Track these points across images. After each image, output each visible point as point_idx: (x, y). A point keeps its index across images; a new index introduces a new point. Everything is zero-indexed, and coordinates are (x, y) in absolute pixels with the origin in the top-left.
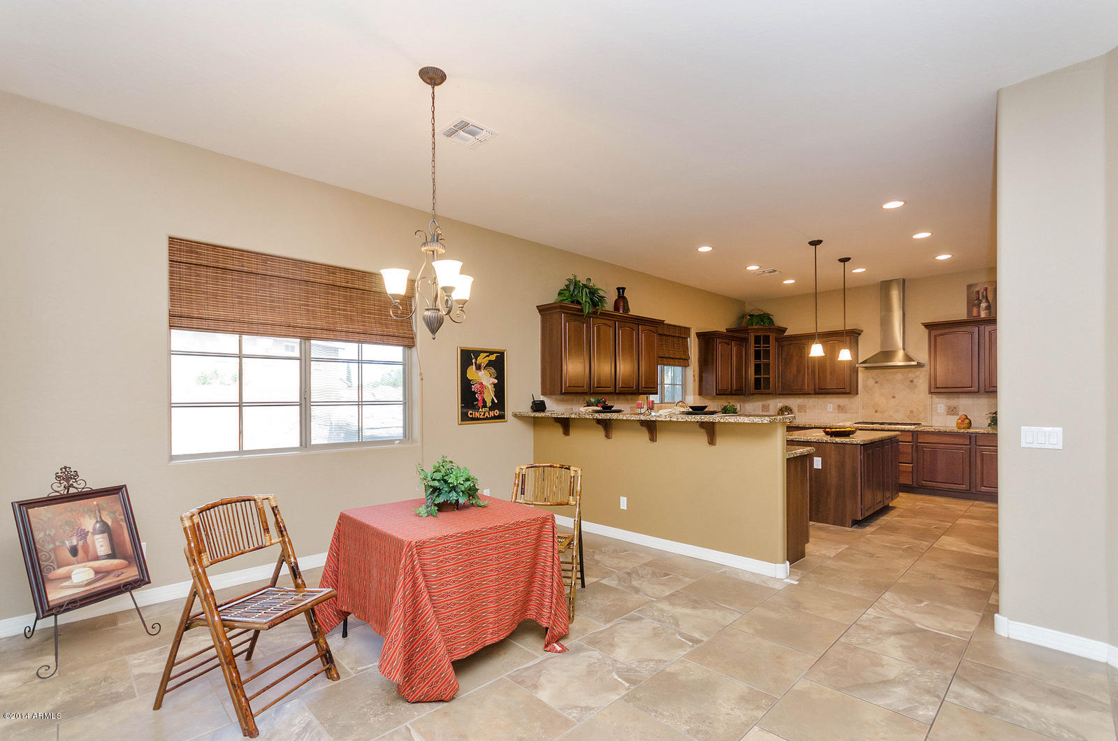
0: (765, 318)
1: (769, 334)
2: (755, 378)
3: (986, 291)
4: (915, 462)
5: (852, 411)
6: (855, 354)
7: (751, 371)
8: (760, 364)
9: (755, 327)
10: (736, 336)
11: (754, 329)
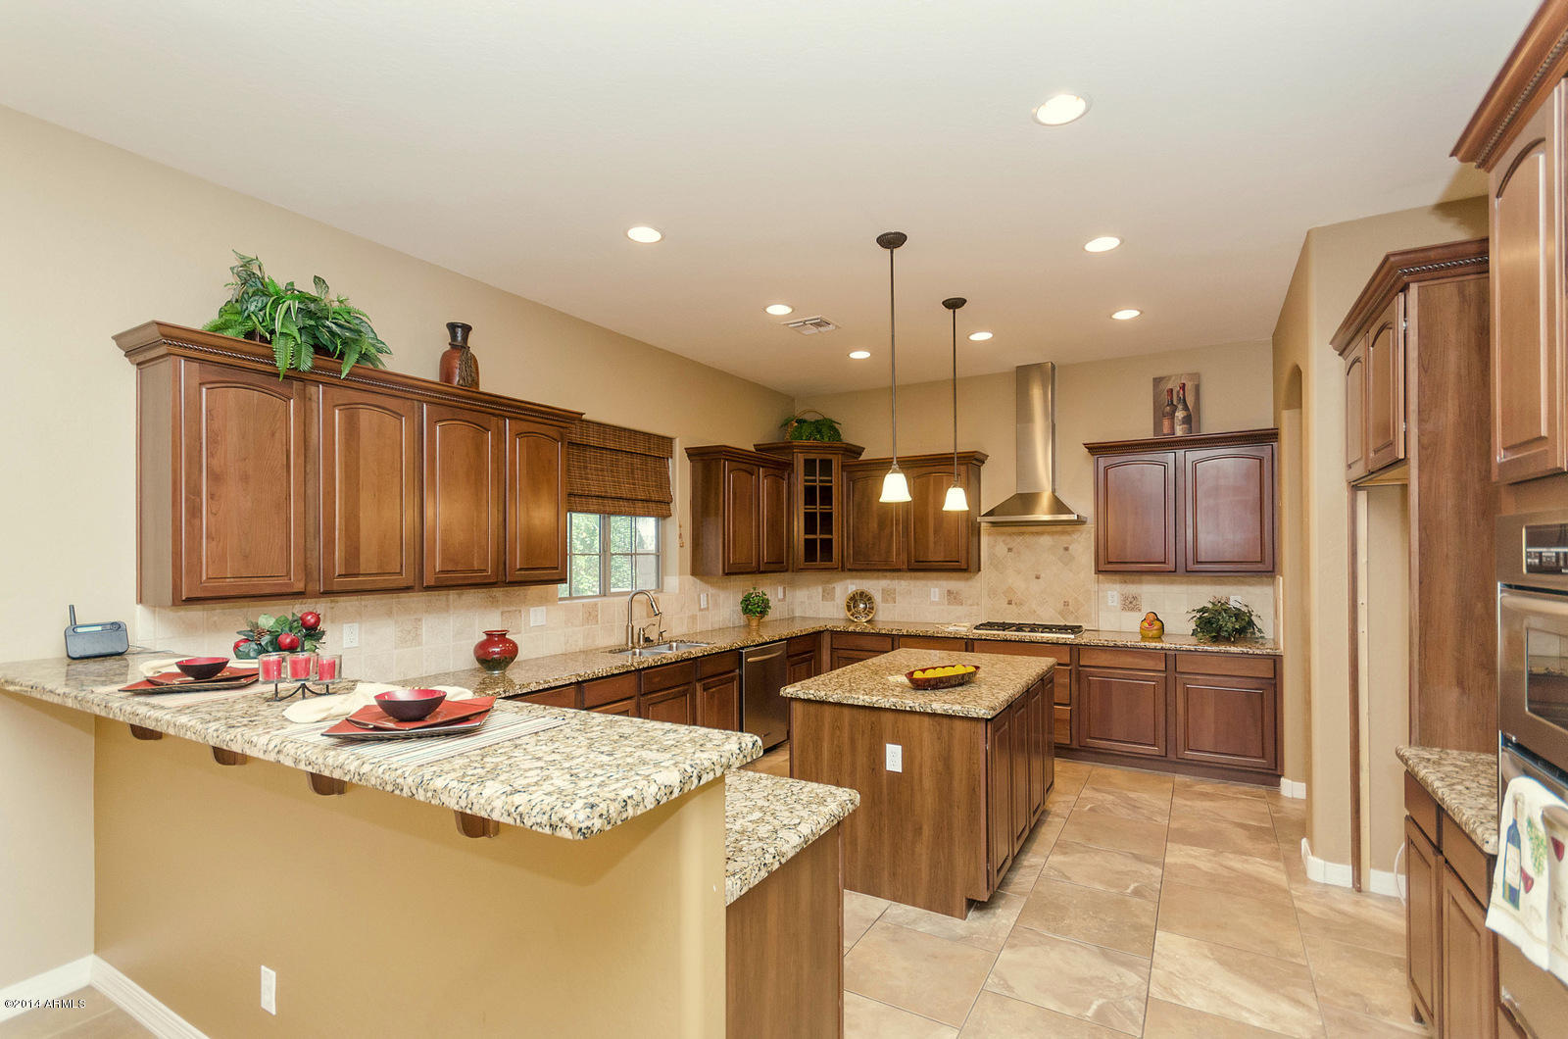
0: (826, 428)
1: (829, 457)
2: (806, 539)
3: (1184, 390)
4: (1074, 701)
5: (969, 602)
6: (974, 497)
7: (799, 525)
8: (816, 513)
9: (806, 443)
10: (771, 459)
11: (803, 446)
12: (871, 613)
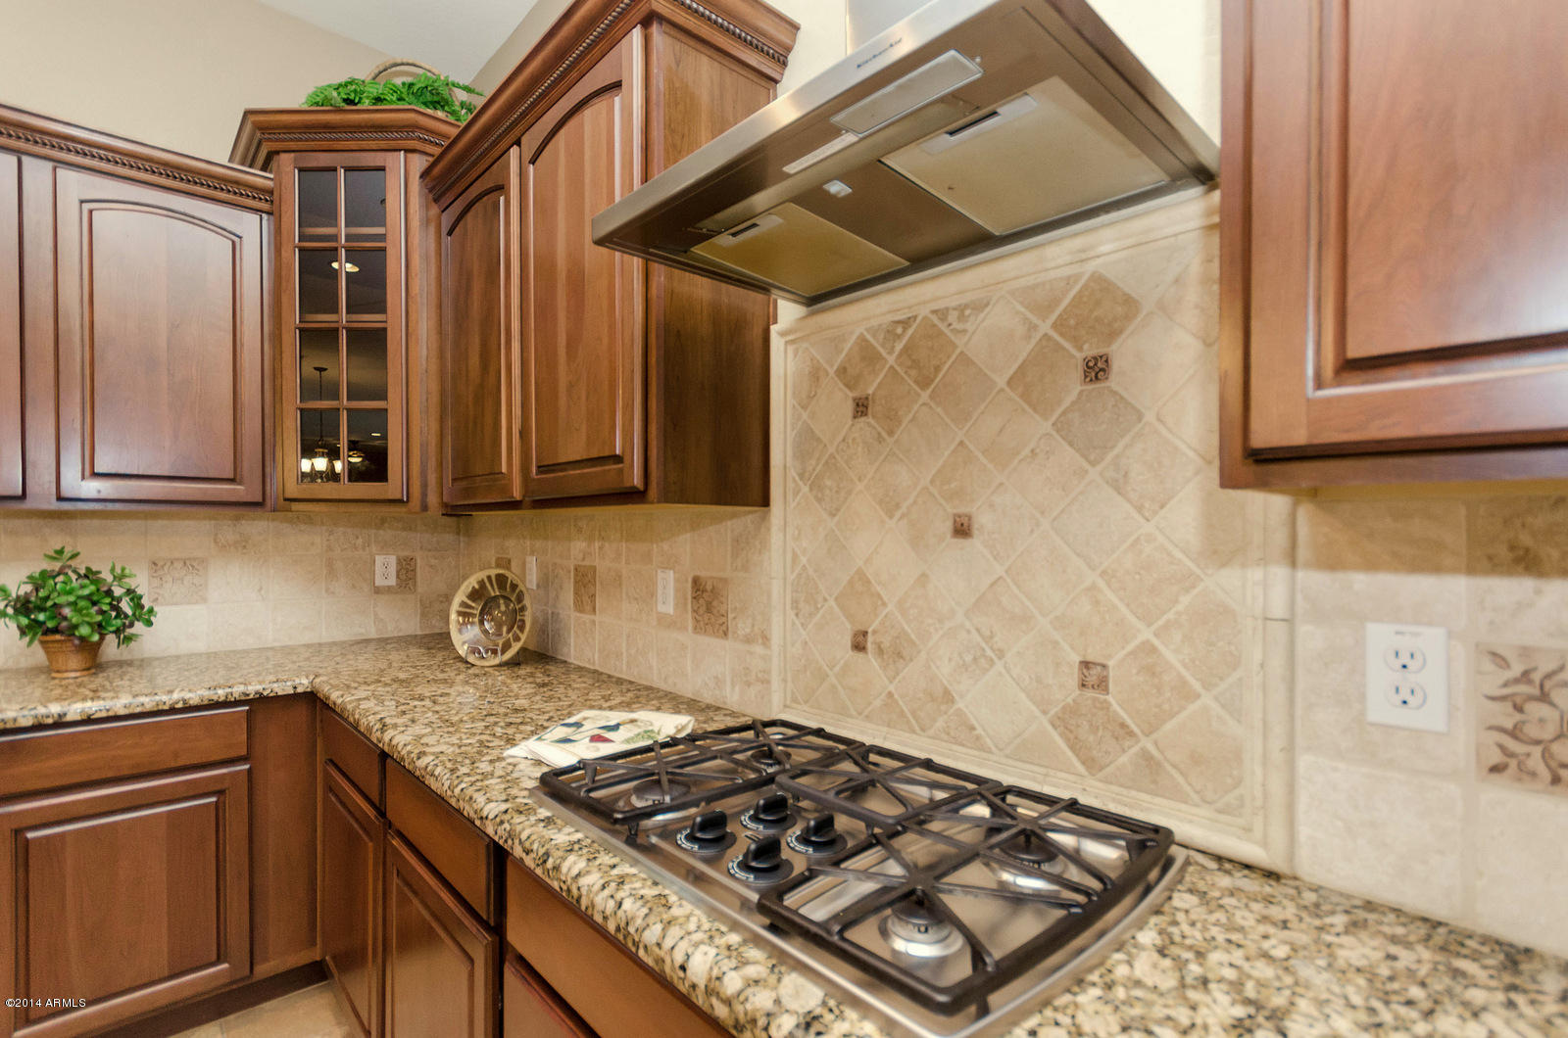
9: (290, 119)
11: (289, 128)
12: (517, 639)
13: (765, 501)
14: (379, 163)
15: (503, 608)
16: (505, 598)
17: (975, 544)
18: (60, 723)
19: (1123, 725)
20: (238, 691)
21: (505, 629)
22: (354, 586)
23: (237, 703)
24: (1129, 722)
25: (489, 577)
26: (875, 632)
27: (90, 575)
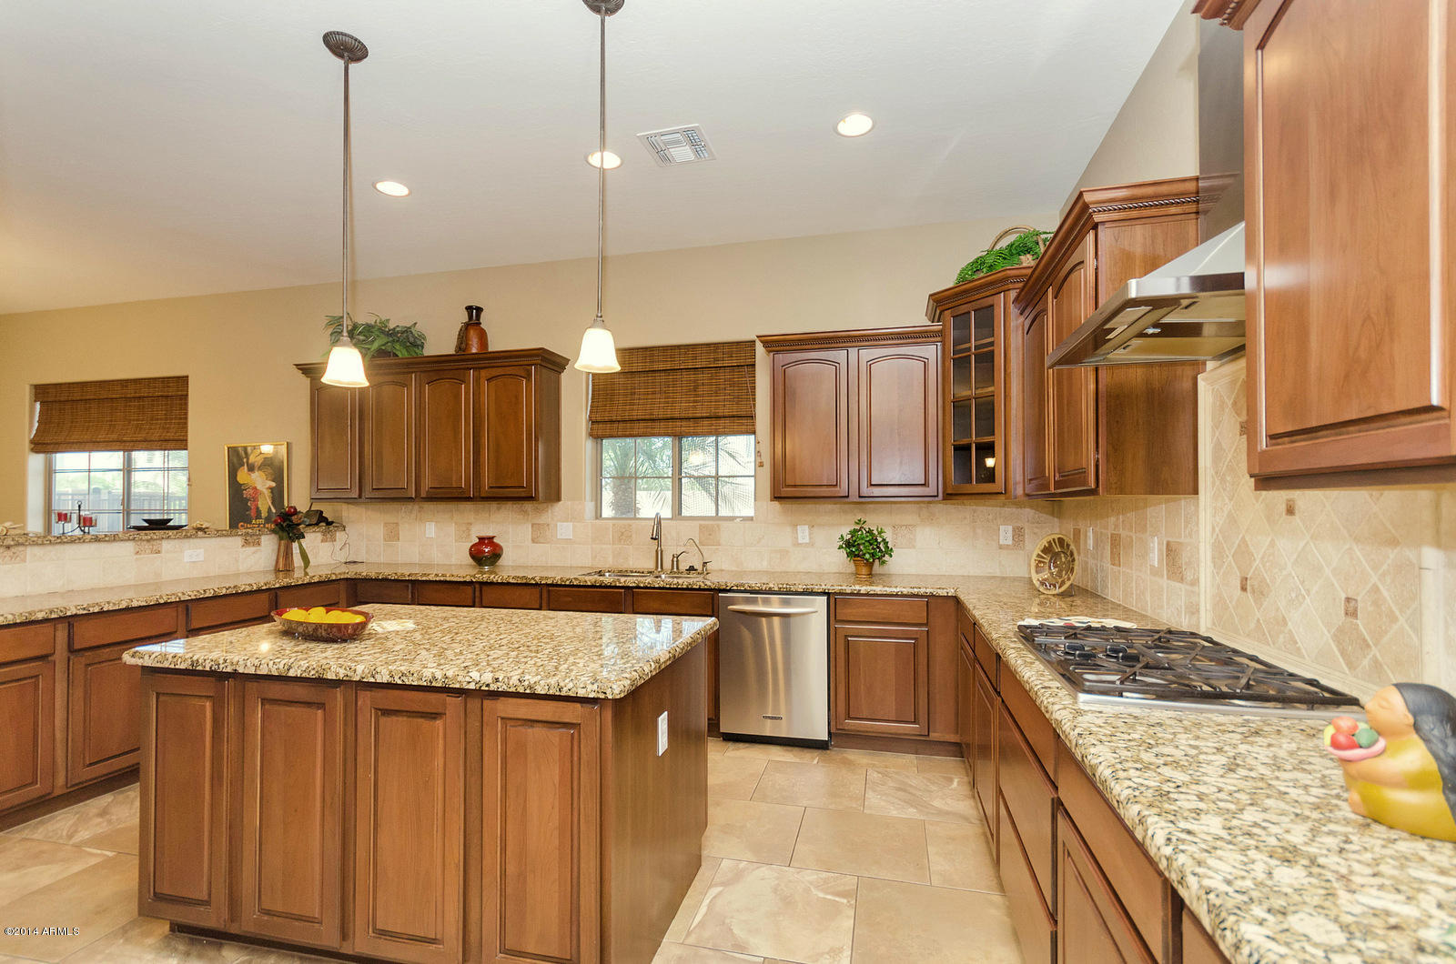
9: (948, 293)
11: (948, 298)
12: (1069, 579)
13: (1196, 492)
14: (991, 303)
15: (1063, 559)
16: (1064, 553)
17: (1297, 519)
18: (859, 594)
19: (1365, 640)
20: (922, 591)
21: (1064, 572)
22: (988, 544)
23: (922, 596)
24: (1367, 637)
25: (1054, 540)
26: (1251, 578)
27: (870, 532)
